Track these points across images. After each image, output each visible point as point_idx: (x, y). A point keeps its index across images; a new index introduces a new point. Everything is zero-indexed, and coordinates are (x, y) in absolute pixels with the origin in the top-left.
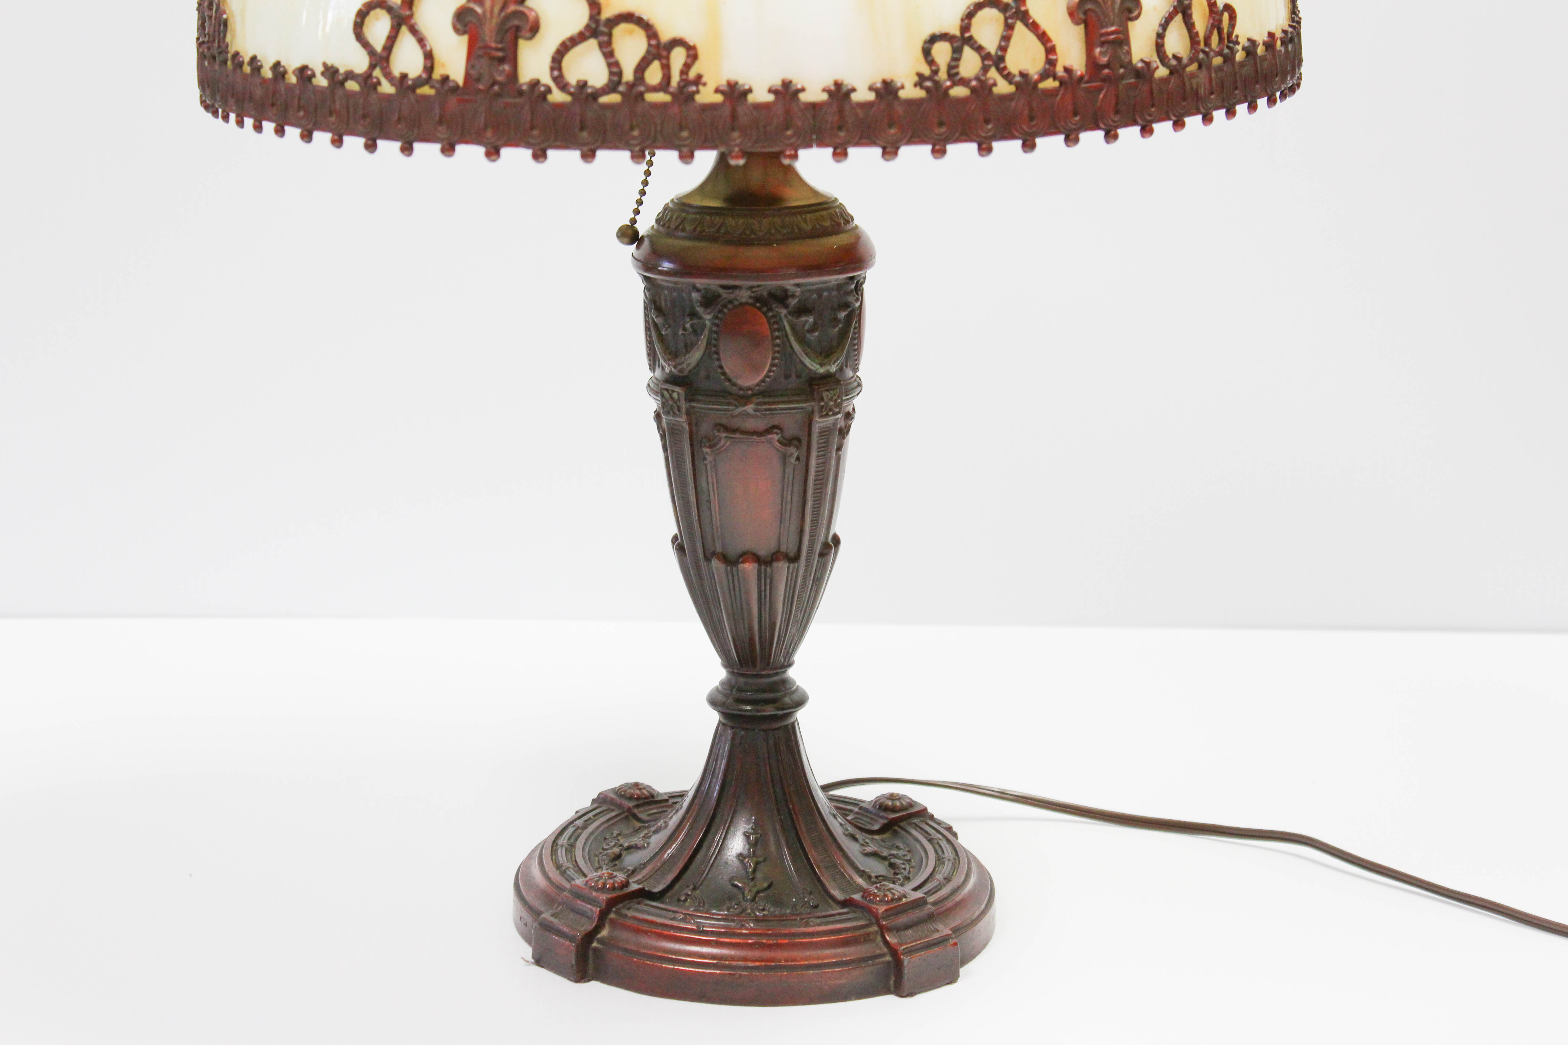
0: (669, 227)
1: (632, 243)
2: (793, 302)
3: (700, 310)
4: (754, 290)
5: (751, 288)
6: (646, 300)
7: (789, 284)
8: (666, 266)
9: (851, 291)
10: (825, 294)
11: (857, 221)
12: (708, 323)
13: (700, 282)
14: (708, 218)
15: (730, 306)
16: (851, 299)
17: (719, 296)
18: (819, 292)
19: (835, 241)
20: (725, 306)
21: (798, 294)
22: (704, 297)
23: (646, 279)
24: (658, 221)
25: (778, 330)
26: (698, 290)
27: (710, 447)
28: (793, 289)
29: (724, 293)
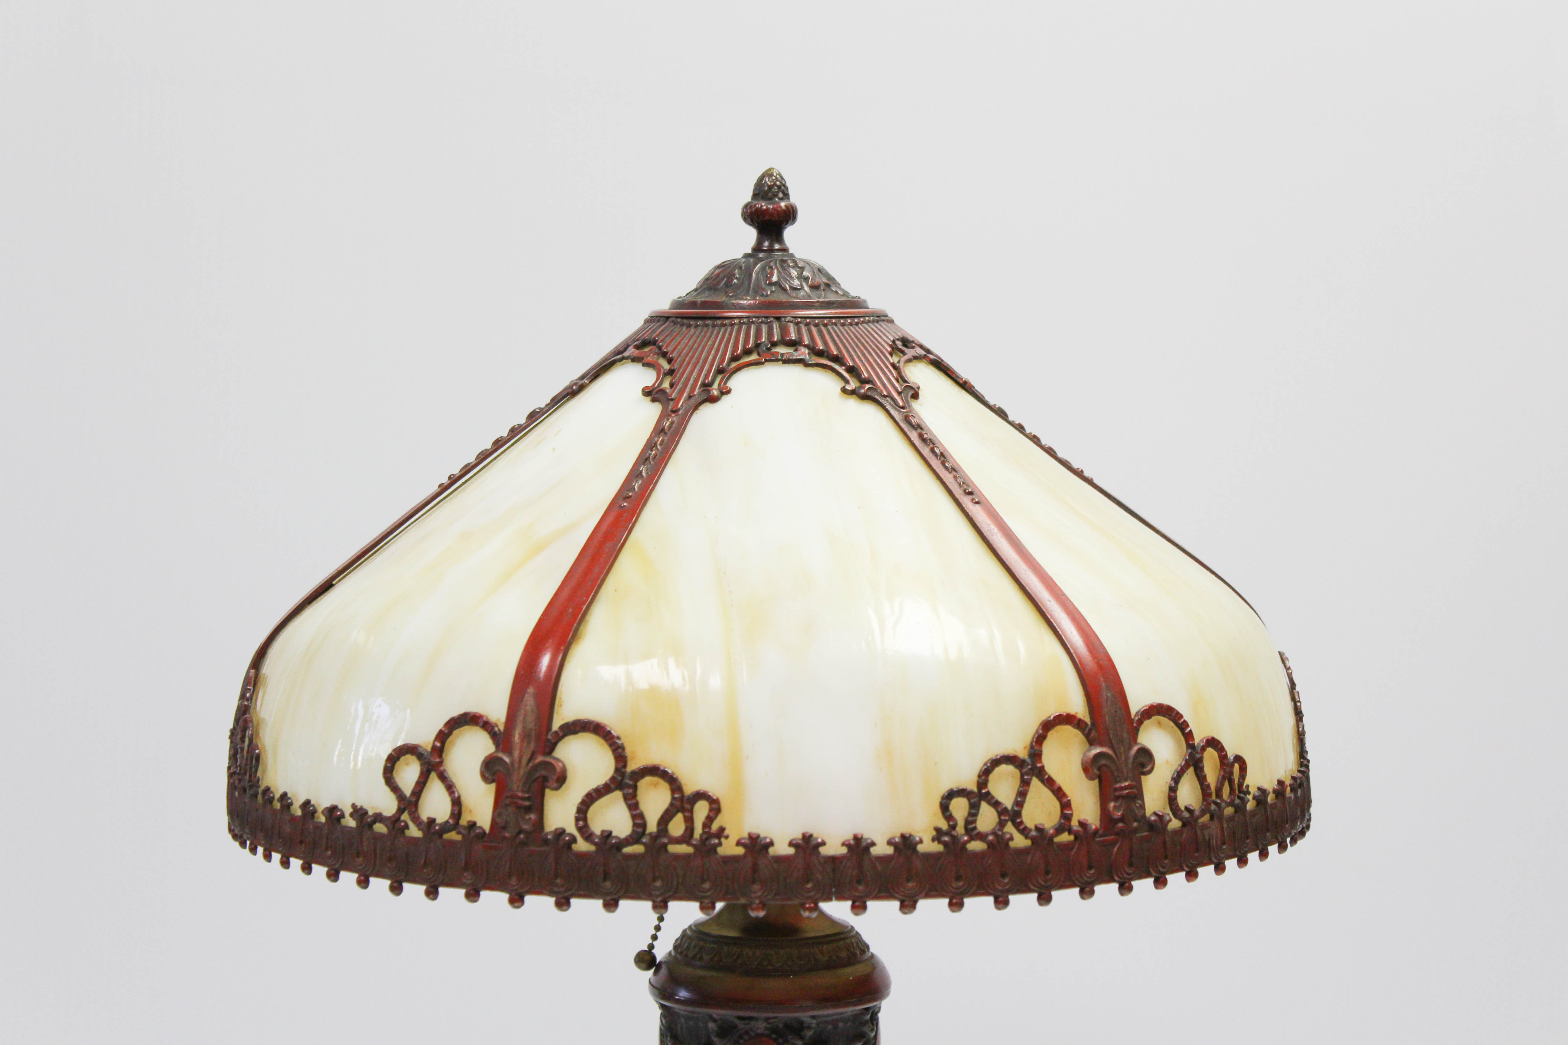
0: (686, 956)
1: (648, 968)
2: (809, 1034)
3: (716, 1038)
4: (770, 1021)
5: (767, 1019)
6: (662, 1027)
7: (804, 1016)
8: (683, 994)
9: (867, 1022)
10: (841, 1024)
11: (873, 949)
13: (717, 1013)
14: (726, 948)
15: (746, 1037)
16: (866, 1029)
17: (735, 1027)
18: (835, 1023)
19: (850, 973)
20: (741, 1037)
21: (814, 1026)
22: (721, 1027)
23: (662, 1006)
24: (676, 947)
26: (715, 1021)
28: (809, 1020)
29: (741, 1025)
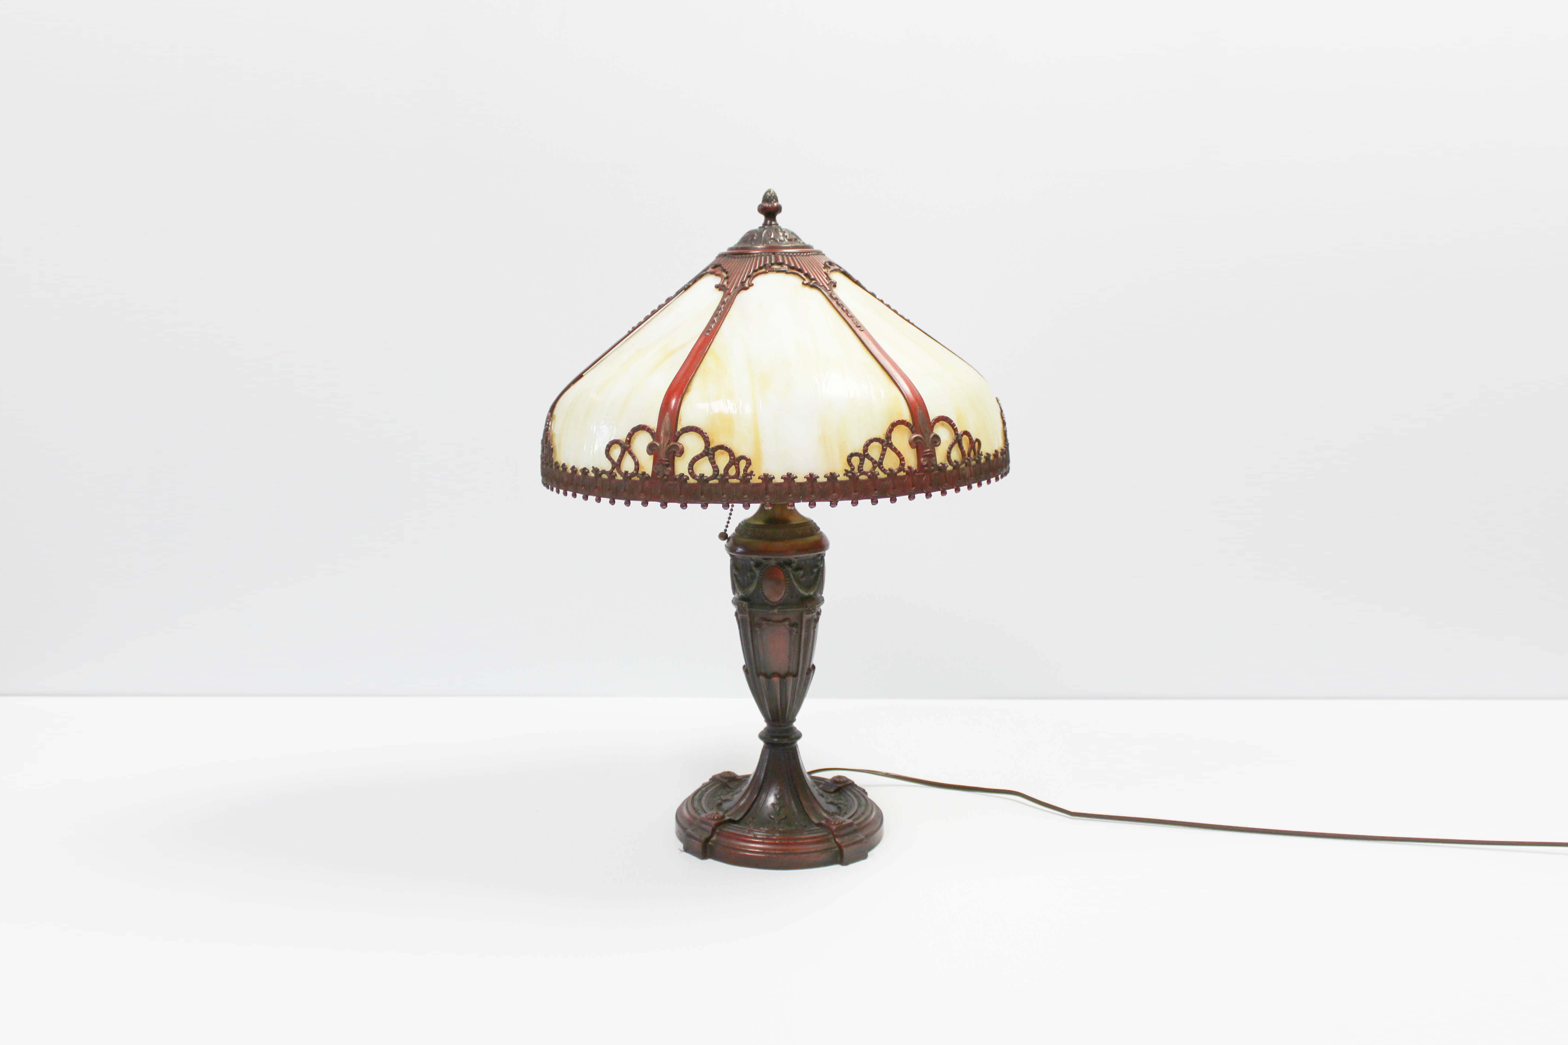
0: (740, 533)
1: (725, 539)
2: (794, 565)
3: (754, 569)
5: (776, 559)
6: (731, 565)
7: (792, 557)
8: (740, 550)
9: (819, 560)
10: (808, 561)
11: (822, 530)
12: (758, 575)
13: (754, 557)
14: (757, 529)
15: (767, 567)
16: (819, 563)
17: (762, 563)
18: (805, 561)
19: (812, 539)
20: (765, 567)
21: (796, 562)
22: (756, 563)
23: (731, 555)
24: (736, 530)
25: (788, 577)
26: (754, 561)
27: (760, 627)
28: (793, 560)
29: (764, 562)
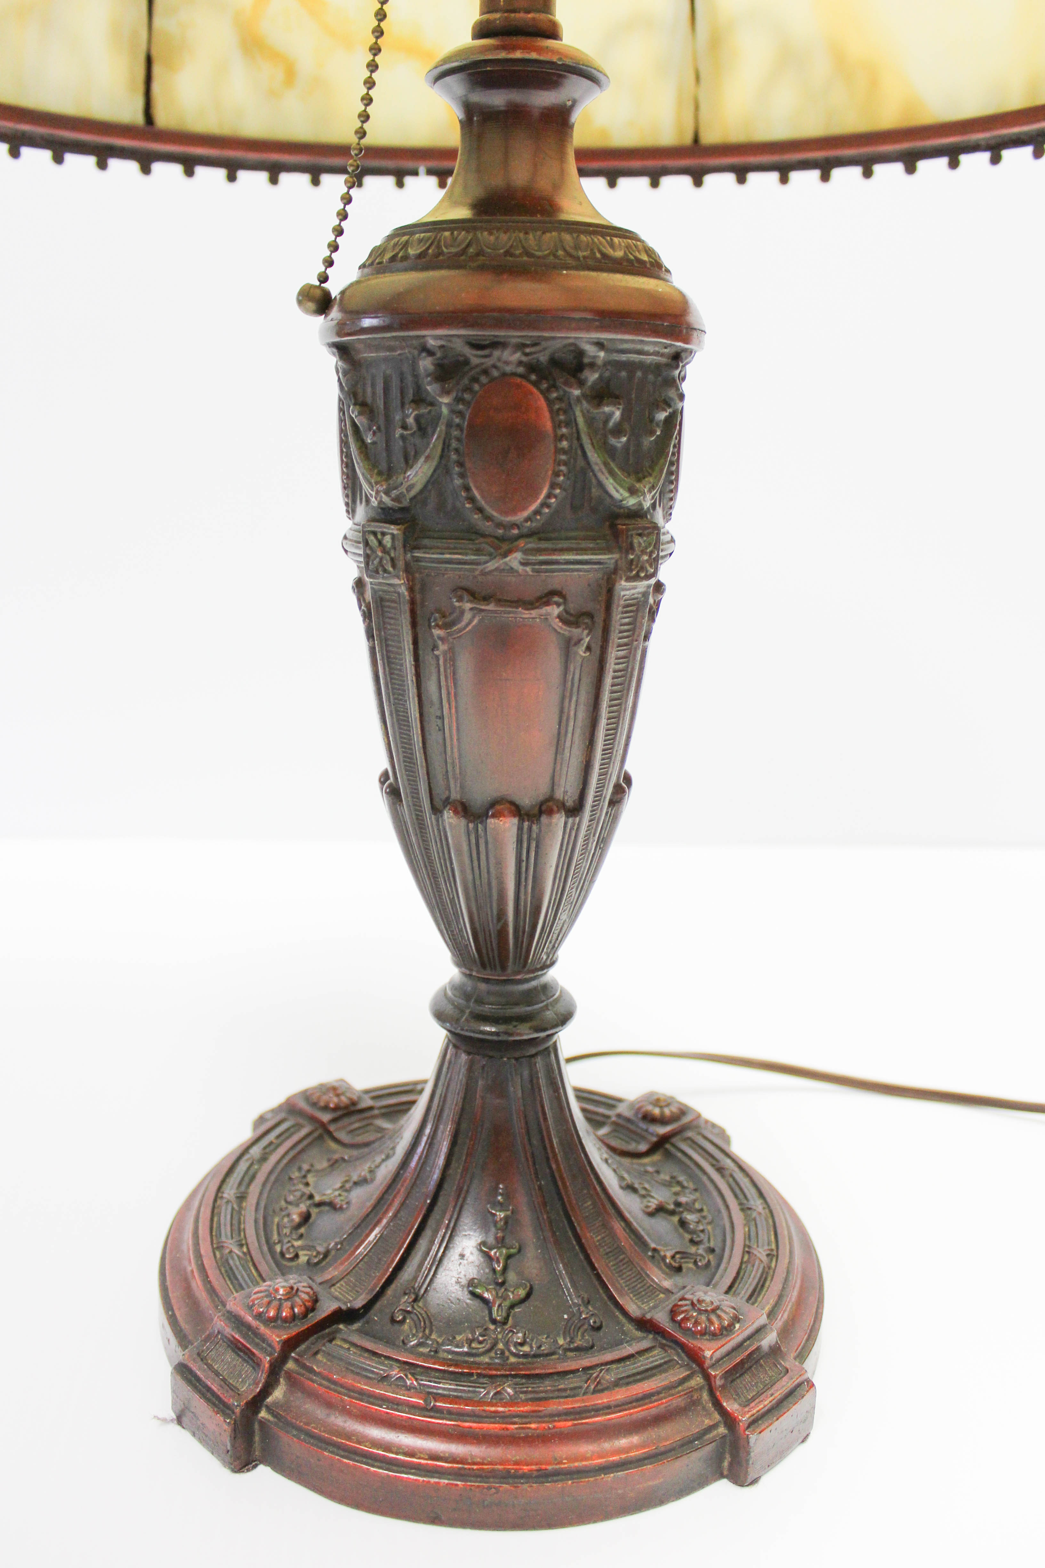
1: (318, 308)
2: (592, 377)
3: (432, 388)
4: (528, 350)
5: (523, 345)
7: (586, 341)
9: (674, 380)
10: (638, 374)
12: (445, 411)
13: (433, 337)
15: (484, 379)
17: (467, 362)
20: (475, 380)
21: (599, 362)
22: (439, 366)
25: (567, 424)
26: (430, 353)
27: (447, 626)
29: (475, 358)
